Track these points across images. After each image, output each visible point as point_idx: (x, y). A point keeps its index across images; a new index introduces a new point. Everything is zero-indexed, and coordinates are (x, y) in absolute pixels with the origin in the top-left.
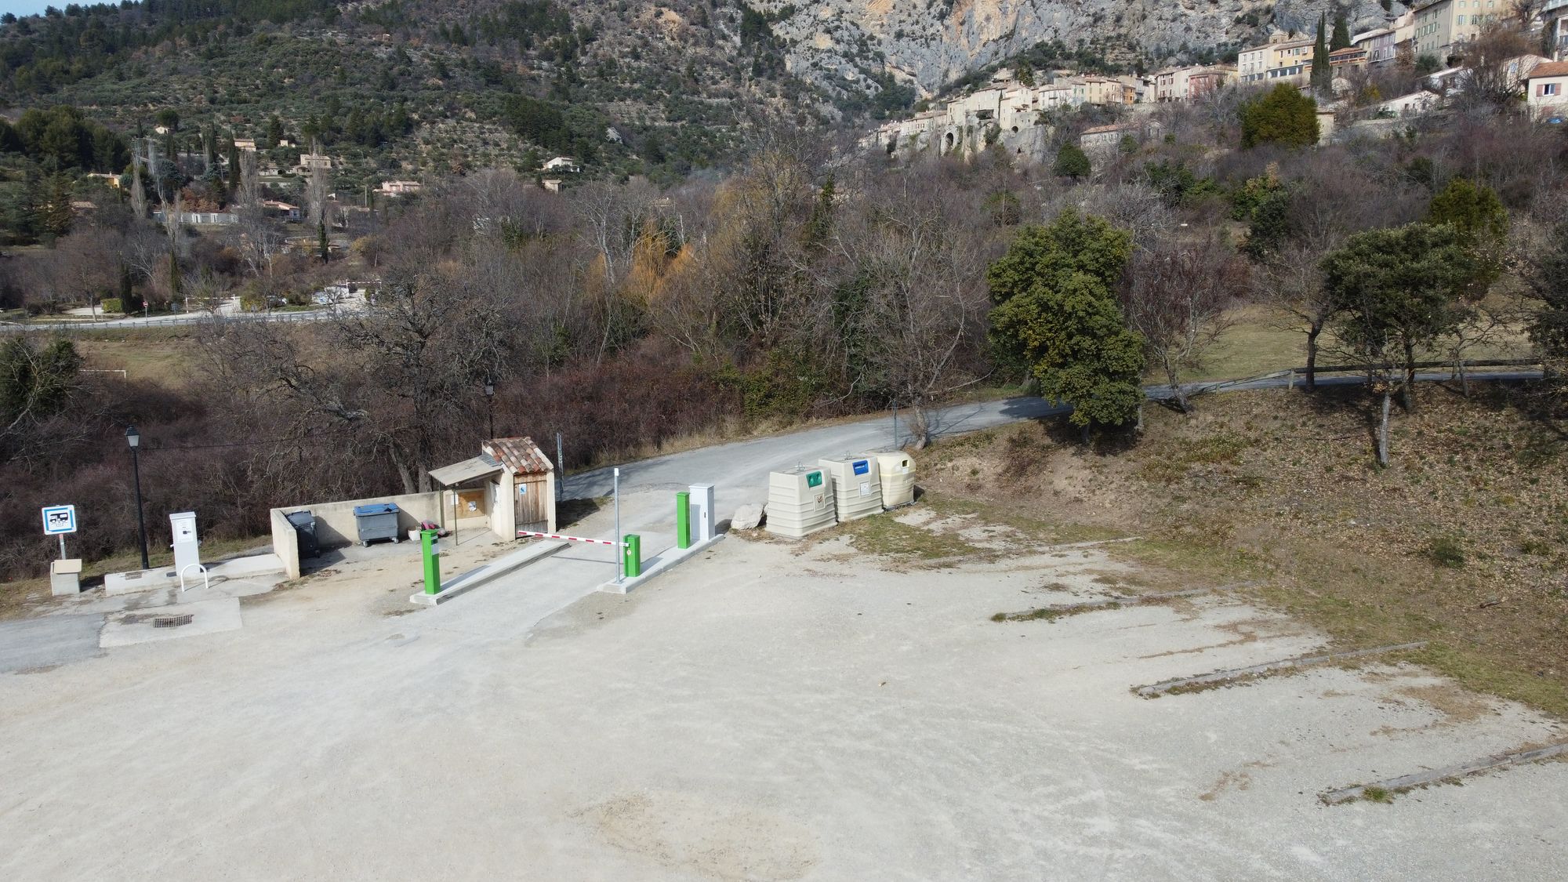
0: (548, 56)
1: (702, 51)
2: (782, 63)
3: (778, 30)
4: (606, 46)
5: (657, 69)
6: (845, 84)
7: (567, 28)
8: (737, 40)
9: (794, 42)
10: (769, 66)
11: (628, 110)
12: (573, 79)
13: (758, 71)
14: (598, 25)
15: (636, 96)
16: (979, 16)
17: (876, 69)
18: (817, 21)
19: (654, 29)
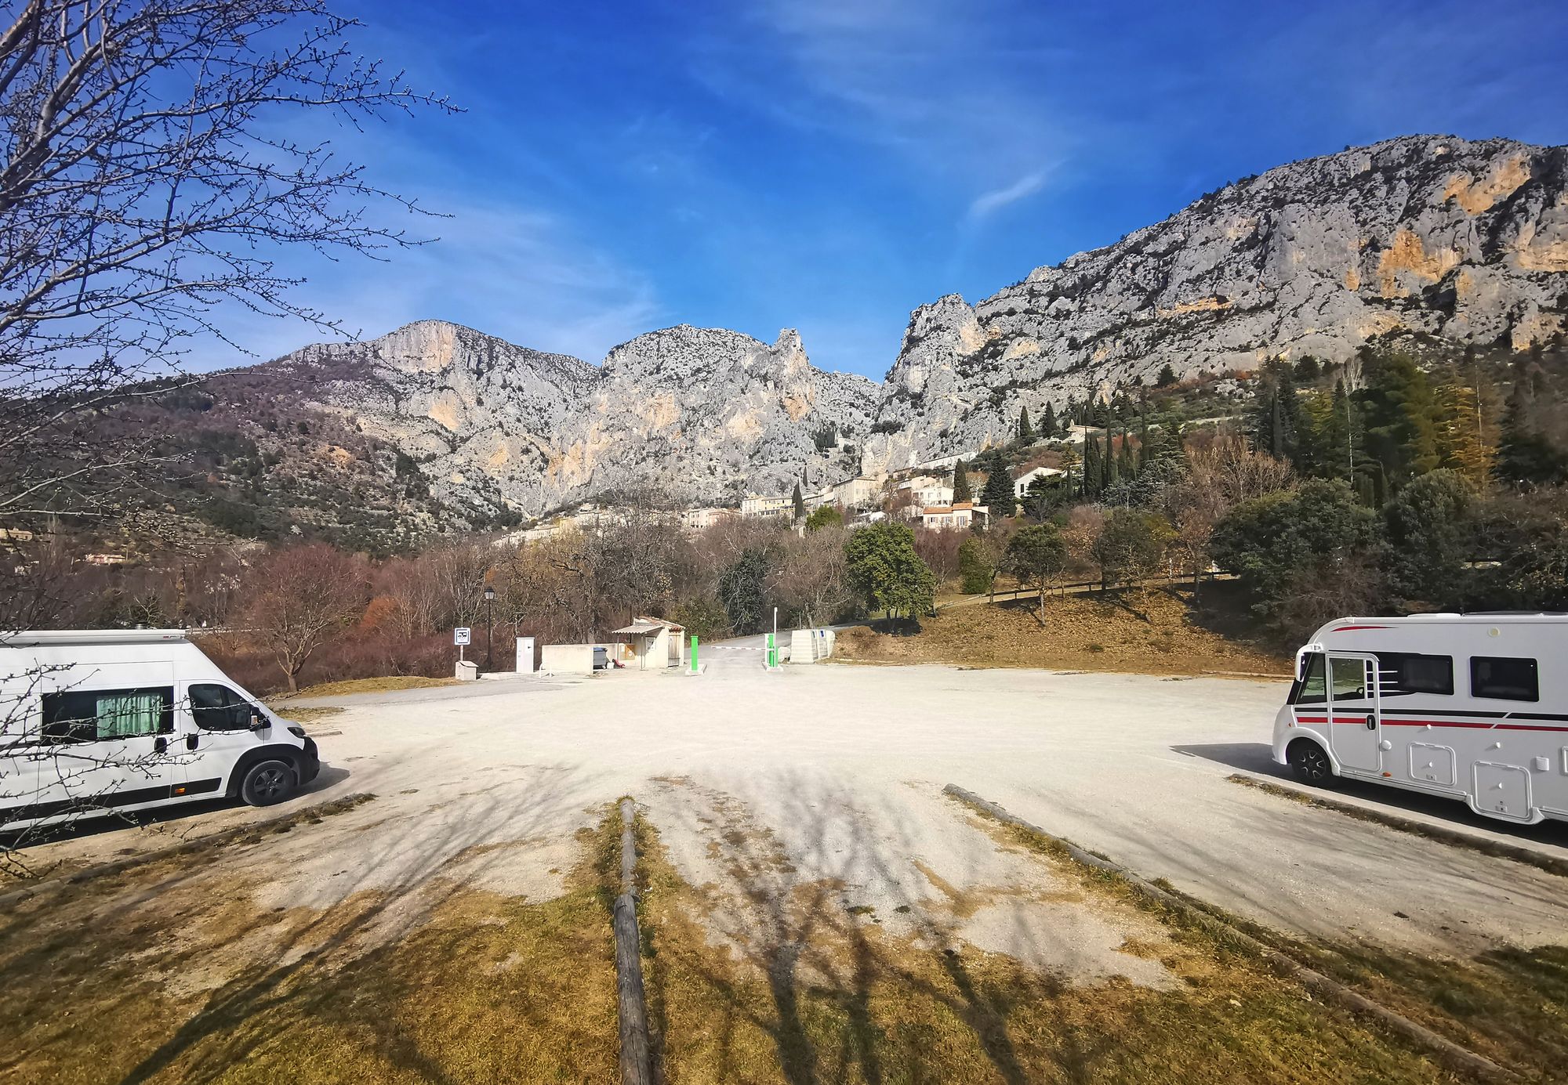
0: (236, 471)
1: (366, 477)
2: (427, 490)
3: (424, 468)
4: (287, 467)
5: (329, 487)
6: (474, 507)
7: (254, 452)
8: (393, 473)
9: (436, 478)
10: (418, 490)
11: (308, 514)
12: (258, 489)
13: (409, 494)
14: (281, 453)
15: (313, 505)
16: (567, 471)
17: (495, 498)
18: (452, 466)
19: (328, 460)
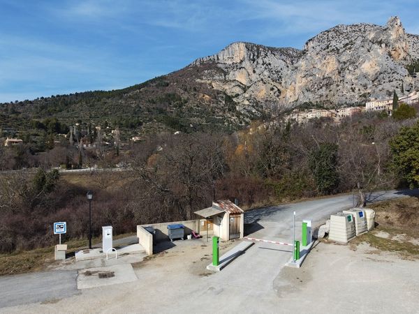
0: (176, 107)
1: (215, 105)
2: (235, 108)
3: (235, 100)
4: (190, 104)
5: (203, 109)
6: (253, 113)
7: (180, 100)
8: (224, 102)
9: (239, 103)
10: (232, 109)
11: (196, 120)
12: (181, 112)
13: (230, 110)
14: (188, 99)
15: (198, 116)
16: (288, 96)
18: (245, 98)
